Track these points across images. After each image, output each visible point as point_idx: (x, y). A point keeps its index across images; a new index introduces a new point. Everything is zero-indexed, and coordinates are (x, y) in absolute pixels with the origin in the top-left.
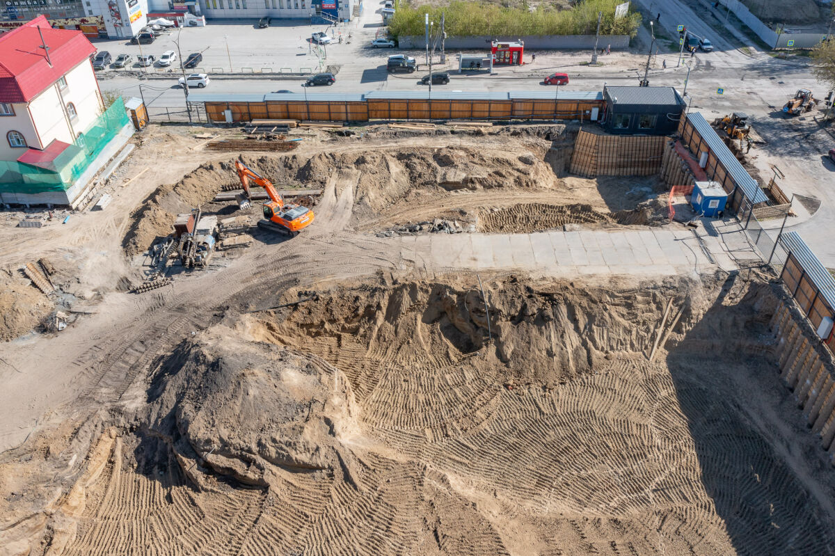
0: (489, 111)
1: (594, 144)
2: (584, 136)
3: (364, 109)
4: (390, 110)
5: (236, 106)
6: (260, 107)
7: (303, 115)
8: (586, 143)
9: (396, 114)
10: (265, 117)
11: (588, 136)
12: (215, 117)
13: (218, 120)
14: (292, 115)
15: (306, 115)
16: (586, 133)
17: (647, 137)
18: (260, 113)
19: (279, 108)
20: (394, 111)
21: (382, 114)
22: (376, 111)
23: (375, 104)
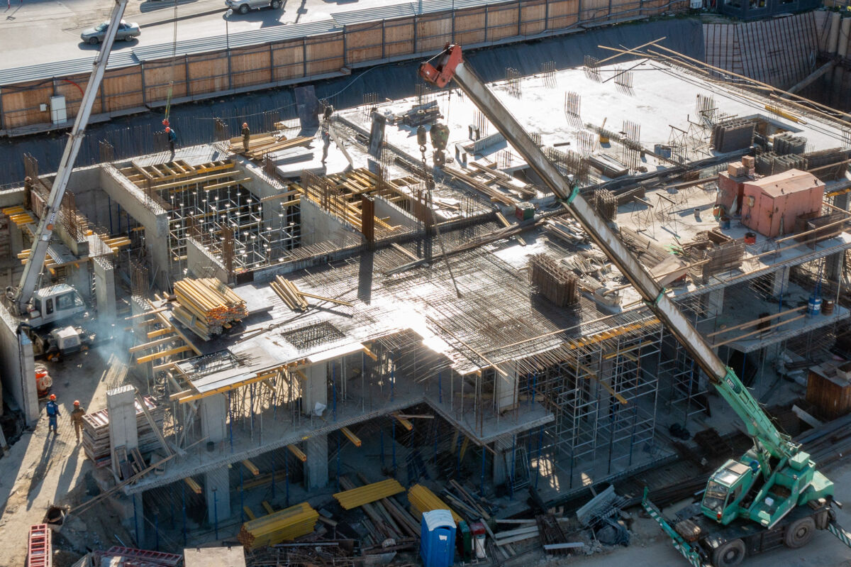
0: (546, 19)
1: (730, 42)
2: (711, 32)
3: (337, 49)
4: (383, 44)
5: (75, 84)
6: (128, 78)
7: (217, 84)
8: (717, 42)
9: (394, 49)
10: (138, 99)
11: (718, 30)
12: (20, 119)
13: (28, 123)
14: (195, 87)
15: (226, 81)
16: (711, 26)
17: (794, 17)
18: (125, 94)
19: (168, 74)
20: (391, 43)
21: (371, 54)
22: (359, 49)
23: (358, 35)
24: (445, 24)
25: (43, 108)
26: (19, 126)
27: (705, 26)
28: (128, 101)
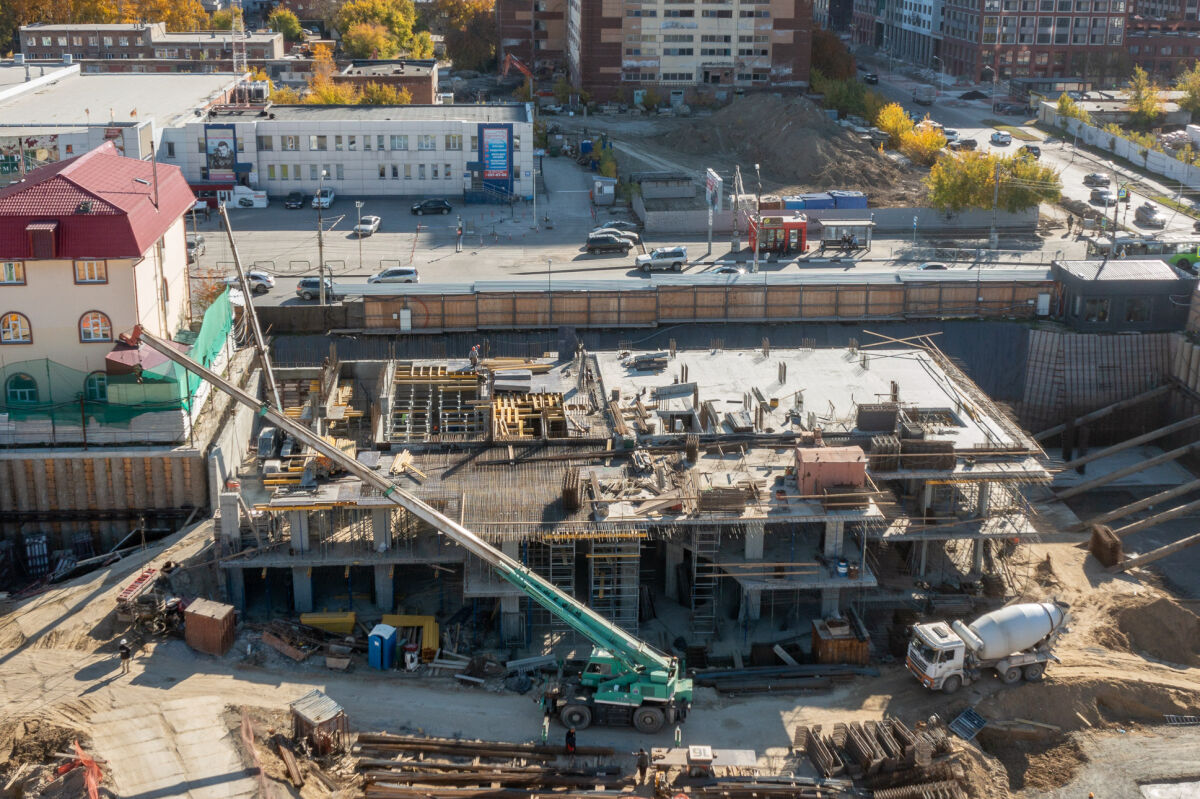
0: (867, 305)
1: (1055, 351)
2: (1037, 338)
3: (650, 304)
4: (695, 306)
5: (421, 302)
6: (464, 304)
7: (540, 318)
8: (1041, 349)
9: (706, 312)
10: (472, 321)
11: (1044, 337)
12: (379, 322)
13: (384, 327)
14: (520, 318)
15: (547, 317)
16: (1038, 332)
17: (1141, 336)
18: (462, 315)
19: (498, 305)
20: (702, 307)
21: (682, 312)
22: (671, 307)
23: (670, 295)
24: (758, 297)
25: (395, 316)
26: (377, 327)
27: (1032, 332)
28: (464, 321)
